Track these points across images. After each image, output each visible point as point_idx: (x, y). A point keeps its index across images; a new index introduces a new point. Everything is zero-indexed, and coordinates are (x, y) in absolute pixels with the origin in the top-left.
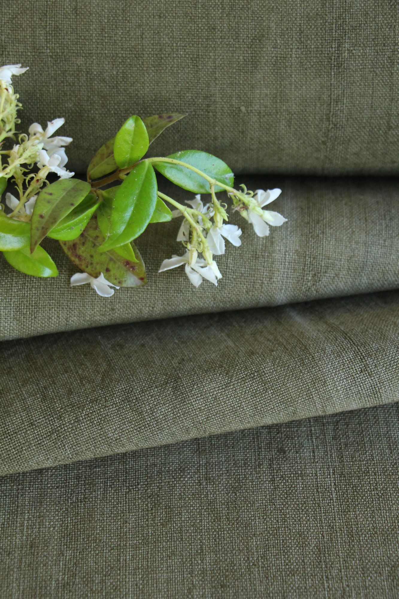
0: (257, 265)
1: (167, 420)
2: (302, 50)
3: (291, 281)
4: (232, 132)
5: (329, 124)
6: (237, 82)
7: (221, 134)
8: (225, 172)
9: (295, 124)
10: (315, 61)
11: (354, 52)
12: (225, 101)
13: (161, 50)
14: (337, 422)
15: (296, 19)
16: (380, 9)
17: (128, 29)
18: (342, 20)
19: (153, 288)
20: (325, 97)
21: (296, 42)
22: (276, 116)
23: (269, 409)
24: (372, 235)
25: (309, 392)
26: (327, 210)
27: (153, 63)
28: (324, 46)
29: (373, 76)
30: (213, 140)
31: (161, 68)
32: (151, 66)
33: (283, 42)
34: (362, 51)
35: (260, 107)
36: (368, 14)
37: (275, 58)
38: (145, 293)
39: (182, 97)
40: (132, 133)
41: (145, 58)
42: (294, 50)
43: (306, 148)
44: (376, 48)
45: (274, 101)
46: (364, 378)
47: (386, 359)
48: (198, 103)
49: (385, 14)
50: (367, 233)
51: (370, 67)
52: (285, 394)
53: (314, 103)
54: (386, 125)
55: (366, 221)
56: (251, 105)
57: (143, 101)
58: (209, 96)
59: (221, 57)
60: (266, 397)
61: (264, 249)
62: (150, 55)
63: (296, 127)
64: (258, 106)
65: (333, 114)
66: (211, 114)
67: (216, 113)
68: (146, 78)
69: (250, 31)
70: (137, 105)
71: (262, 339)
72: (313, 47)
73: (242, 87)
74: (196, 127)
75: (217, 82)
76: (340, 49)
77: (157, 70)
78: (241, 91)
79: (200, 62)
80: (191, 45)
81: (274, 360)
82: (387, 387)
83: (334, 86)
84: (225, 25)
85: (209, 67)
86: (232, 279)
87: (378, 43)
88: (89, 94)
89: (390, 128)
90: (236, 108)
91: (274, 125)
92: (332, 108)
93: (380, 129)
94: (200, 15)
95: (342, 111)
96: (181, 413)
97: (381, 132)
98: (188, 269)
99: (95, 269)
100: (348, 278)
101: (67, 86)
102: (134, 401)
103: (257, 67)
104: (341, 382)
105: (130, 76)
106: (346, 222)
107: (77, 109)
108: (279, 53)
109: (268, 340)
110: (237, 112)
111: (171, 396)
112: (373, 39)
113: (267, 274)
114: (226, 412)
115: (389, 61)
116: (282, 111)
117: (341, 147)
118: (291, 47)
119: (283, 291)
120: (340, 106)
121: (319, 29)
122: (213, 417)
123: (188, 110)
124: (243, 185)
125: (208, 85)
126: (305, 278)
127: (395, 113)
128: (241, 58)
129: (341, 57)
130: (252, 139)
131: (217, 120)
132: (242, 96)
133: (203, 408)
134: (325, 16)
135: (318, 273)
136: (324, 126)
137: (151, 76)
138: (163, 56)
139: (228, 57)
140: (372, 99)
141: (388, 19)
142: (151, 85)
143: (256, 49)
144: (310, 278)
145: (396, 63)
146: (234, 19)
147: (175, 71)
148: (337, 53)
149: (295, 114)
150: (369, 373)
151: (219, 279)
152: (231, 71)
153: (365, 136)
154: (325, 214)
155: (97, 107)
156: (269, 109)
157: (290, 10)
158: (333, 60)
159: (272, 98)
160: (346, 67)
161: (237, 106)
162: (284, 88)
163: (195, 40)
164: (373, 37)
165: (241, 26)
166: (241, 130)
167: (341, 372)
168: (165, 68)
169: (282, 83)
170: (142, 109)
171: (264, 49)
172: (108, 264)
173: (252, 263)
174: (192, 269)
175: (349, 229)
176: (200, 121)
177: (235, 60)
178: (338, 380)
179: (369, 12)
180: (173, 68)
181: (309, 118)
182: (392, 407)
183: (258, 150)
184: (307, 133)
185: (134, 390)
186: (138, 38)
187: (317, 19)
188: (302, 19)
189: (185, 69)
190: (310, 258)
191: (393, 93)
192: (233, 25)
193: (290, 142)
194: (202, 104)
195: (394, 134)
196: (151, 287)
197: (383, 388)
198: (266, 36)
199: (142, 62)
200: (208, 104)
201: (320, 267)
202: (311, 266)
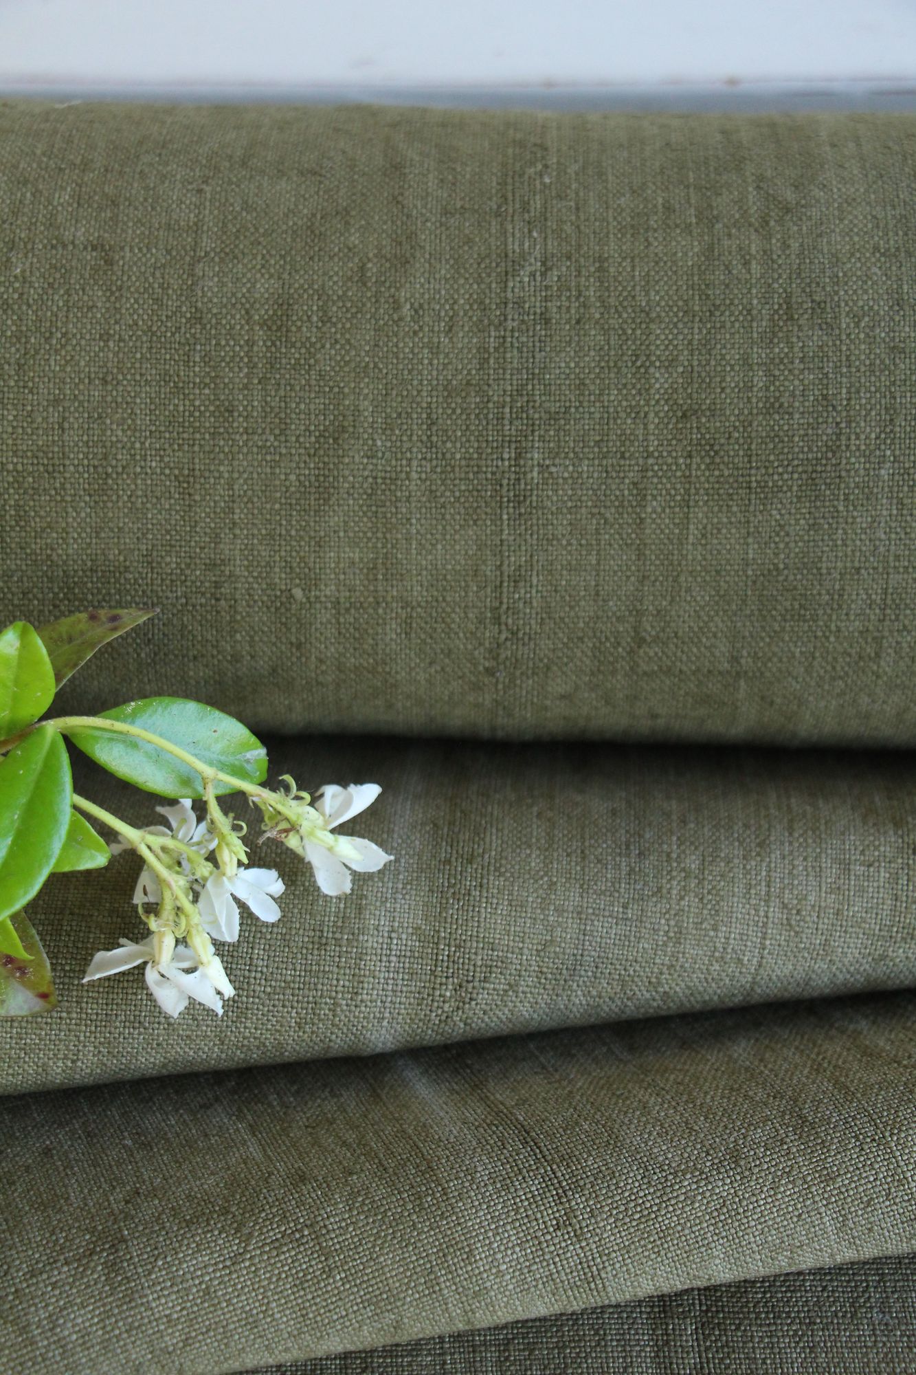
0: (322, 963)
1: (89, 1344)
2: (434, 463)
3: (403, 1000)
4: (274, 644)
5: (500, 632)
6: (284, 532)
7: (248, 648)
8: (246, 747)
9: (421, 628)
10: (463, 488)
11: (553, 469)
12: (255, 574)
13: (105, 457)
14: (508, 1342)
15: (419, 392)
16: (612, 375)
17: (29, 408)
18: (525, 399)
19: (74, 1015)
20: (488, 570)
21: (419, 444)
22: (375, 610)
23: (335, 1317)
24: (595, 892)
25: (432, 1277)
26: (494, 831)
27: (87, 486)
28: (484, 456)
29: (598, 524)
30: (230, 662)
31: (105, 498)
32: (82, 493)
33: (389, 444)
34: (571, 468)
35: (338, 591)
36: (584, 384)
37: (370, 480)
38: (54, 1026)
39: (154, 565)
40: (15, 663)
41: (67, 475)
42: (415, 463)
43: (449, 683)
44: (604, 462)
45: (371, 577)
46: (563, 1244)
47: (618, 1198)
48: (193, 578)
49: (625, 385)
50: (584, 890)
51: (590, 504)
52: (373, 1282)
54: (633, 634)
55: (583, 859)
56: (316, 585)
57: (64, 572)
58: (219, 562)
59: (245, 476)
60: (329, 1288)
61: (340, 924)
62: (81, 469)
63: (423, 636)
64: (333, 588)
65: (508, 608)
66: (223, 602)
67: (236, 601)
68: (70, 520)
69: (313, 417)
70: (51, 580)
71: (329, 1141)
72: (458, 456)
73: (294, 543)
74: (190, 632)
75: (237, 532)
76: (522, 462)
77: (96, 502)
78: (294, 554)
79: (198, 486)
80: (176, 447)
81: (353, 1195)
82: (618, 1265)
83: (509, 546)
84: (256, 403)
85: (217, 498)
86: (262, 995)
87: (608, 452)
89: (641, 642)
90: (281, 591)
91: (371, 631)
92: (505, 595)
93: (619, 644)
94: (198, 380)
95: (528, 602)
96: (123, 1329)
97: (620, 650)
98: (151, 976)
100: (538, 994)
102: (11, 1298)
103: (329, 499)
104: (509, 1252)
105: (33, 514)
106: (535, 863)
108: (380, 468)
109: (344, 1143)
110: (284, 600)
111: (99, 1286)
112: (597, 443)
113: (347, 983)
114: (232, 1326)
115: (635, 492)
116: (389, 599)
117: (530, 682)
118: (408, 455)
119: (385, 1023)
120: (523, 591)
121: (473, 417)
122: (200, 1337)
123: (170, 595)
124: (287, 778)
125: (216, 539)
126: (437, 993)
127: (651, 608)
128: (293, 477)
129: (522, 482)
130: (321, 661)
131: (239, 617)
132: (295, 565)
133: (175, 1316)
134: (486, 388)
135: (468, 981)
136: (488, 634)
137: (83, 515)
138: (110, 470)
139: (263, 476)
140: (598, 575)
141: (630, 398)
142: (84, 535)
143: (326, 459)
144: (448, 994)
145: (649, 498)
146: (277, 391)
147: (139, 506)
148: (515, 472)
149: (419, 606)
150: (575, 1231)
151: (226, 996)
152: (268, 506)
153: (585, 659)
154: (488, 840)
156: (358, 594)
157: (406, 372)
158: (505, 488)
159: (365, 571)
160: (534, 504)
161: (283, 587)
162: (393, 547)
163: (185, 436)
164: (598, 438)
165: (294, 405)
166: (294, 640)
167: (508, 1227)
168: (114, 498)
169: (388, 536)
170: (61, 589)
171: (347, 460)
173: (310, 957)
174: (163, 976)
175: (542, 878)
176: (199, 618)
177: (277, 482)
178: (502, 1248)
179: (587, 382)
180: (133, 499)
181: (453, 615)
182: (640, 1306)
183: (338, 685)
184: (450, 650)
185: (13, 1270)
186: (53, 429)
187: (468, 394)
188: (434, 393)
189: (163, 501)
190: (449, 946)
191: (644, 564)
192: (273, 404)
193: (411, 669)
194: (202, 582)
195: (652, 654)
196: (68, 1013)
197: (609, 1269)
198: (351, 429)
199: (63, 485)
200: (216, 582)
201: (472, 968)
202: (451, 964)
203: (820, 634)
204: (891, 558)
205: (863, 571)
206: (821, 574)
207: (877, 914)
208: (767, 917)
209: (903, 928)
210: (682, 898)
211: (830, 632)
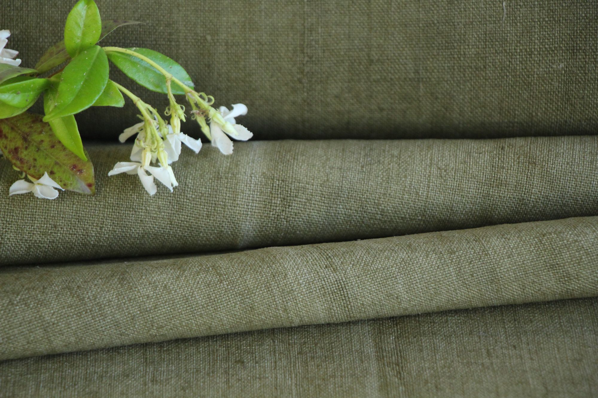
0: (219, 186)
1: (111, 305)
3: (257, 205)
5: (304, 58)
6: (202, 8)
9: (267, 56)
12: (189, 28)
20: (298, 25)
22: (245, 46)
24: (348, 161)
25: (268, 284)
26: (302, 145)
35: (228, 36)
40: (84, 15)
43: (281, 88)
45: (243, 30)
46: (329, 273)
48: (160, 31)
50: (343, 160)
52: (241, 285)
53: (286, 33)
55: (344, 151)
56: (217, 34)
58: (171, 23)
60: (221, 287)
61: (227, 170)
63: (268, 60)
64: (225, 35)
65: (307, 45)
66: (173, 43)
67: (179, 42)
73: (207, 14)
75: (181, 8)
78: (207, 19)
82: (354, 283)
83: (308, 14)
88: (39, 20)
89: (371, 62)
90: (201, 37)
91: (243, 57)
92: (306, 38)
93: (360, 63)
95: (317, 42)
96: (127, 300)
97: (362, 67)
98: (141, 173)
99: (39, 171)
100: (321, 206)
101: (13, 10)
106: (320, 152)
107: (24, 37)
110: (202, 41)
111: (116, 285)
116: (251, 41)
117: (320, 86)
120: (314, 36)
124: (204, 95)
125: (171, 12)
126: (273, 202)
127: (375, 44)
130: (220, 75)
132: (207, 24)
133: (151, 295)
135: (288, 197)
136: (298, 59)
140: (349, 28)
149: (266, 44)
150: (334, 269)
151: (174, 186)
153: (345, 72)
154: (298, 146)
155: (46, 35)
156: (237, 38)
159: (240, 27)
161: (202, 35)
162: (253, 15)
166: (207, 63)
167: (304, 267)
169: (251, 10)
172: (52, 168)
173: (213, 183)
174: (146, 171)
175: (323, 156)
178: (301, 274)
181: (282, 49)
184: (281, 68)
190: (279, 180)
191: (371, 22)
193: (262, 79)
194: (163, 33)
195: (376, 69)
200: (170, 33)
201: (289, 190)
202: (279, 189)
203: (456, 56)
204: (487, 17)
205: (474, 23)
206: (454, 25)
207: (483, 173)
208: (430, 172)
209: (497, 180)
210: (389, 164)
211: (461, 55)
